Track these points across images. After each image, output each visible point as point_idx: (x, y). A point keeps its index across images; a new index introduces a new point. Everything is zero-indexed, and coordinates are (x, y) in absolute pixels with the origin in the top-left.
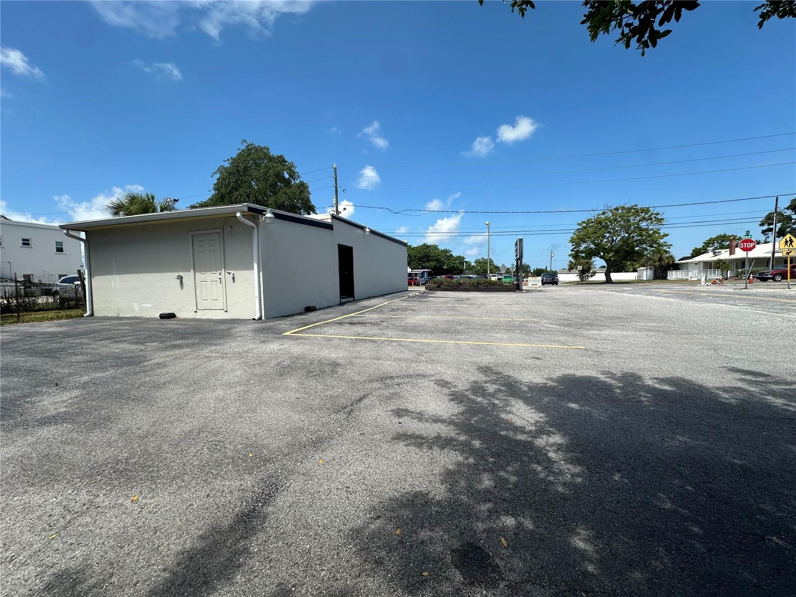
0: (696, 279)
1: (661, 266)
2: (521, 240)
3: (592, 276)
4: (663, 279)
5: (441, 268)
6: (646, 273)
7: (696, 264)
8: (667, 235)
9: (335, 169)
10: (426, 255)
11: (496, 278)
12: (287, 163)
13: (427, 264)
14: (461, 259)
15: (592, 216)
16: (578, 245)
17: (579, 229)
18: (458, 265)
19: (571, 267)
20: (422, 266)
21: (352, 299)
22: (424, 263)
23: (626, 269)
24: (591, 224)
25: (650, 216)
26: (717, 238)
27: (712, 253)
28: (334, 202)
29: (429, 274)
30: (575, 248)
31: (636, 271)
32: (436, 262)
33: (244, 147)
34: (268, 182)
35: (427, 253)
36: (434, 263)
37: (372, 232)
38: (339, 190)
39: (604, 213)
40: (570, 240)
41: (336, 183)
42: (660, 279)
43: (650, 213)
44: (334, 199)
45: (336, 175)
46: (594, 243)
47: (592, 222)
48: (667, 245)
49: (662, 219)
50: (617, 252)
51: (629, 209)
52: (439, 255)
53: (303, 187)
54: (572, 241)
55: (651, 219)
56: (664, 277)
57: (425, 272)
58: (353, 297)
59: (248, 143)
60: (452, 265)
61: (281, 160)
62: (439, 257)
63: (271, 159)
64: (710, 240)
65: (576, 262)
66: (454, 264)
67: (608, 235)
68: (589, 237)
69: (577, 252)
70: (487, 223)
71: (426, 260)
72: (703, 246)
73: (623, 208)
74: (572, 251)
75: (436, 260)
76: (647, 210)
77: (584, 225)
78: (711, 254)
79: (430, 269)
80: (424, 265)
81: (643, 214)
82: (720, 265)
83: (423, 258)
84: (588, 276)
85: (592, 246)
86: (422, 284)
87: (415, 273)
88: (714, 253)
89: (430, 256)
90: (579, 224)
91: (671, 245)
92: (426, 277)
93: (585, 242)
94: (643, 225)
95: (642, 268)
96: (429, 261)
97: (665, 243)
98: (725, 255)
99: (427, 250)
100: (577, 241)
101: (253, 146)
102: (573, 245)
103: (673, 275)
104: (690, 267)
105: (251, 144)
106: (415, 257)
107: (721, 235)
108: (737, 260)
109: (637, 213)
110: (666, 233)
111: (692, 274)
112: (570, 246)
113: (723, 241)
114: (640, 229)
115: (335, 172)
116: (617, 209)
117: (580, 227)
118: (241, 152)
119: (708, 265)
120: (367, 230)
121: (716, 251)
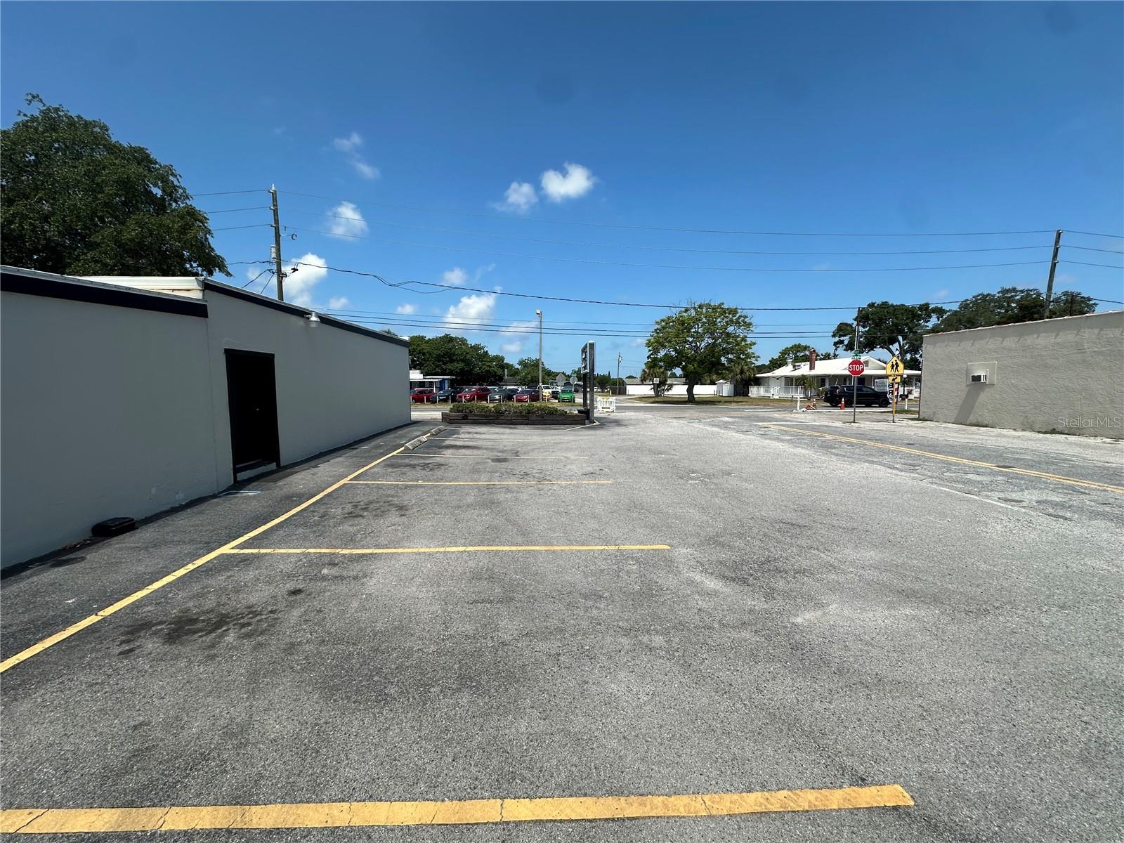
0: (777, 397)
1: (742, 380)
2: (592, 346)
3: (668, 390)
4: (743, 396)
5: (470, 372)
6: (726, 389)
7: (778, 379)
8: (754, 344)
9: (274, 194)
10: (447, 353)
11: (550, 391)
12: (157, 166)
13: (450, 366)
14: (499, 359)
15: (673, 313)
16: (656, 351)
17: (658, 329)
18: (495, 369)
19: (645, 377)
20: (442, 368)
21: (273, 466)
22: (444, 364)
23: (703, 380)
24: (671, 324)
25: (739, 318)
26: (792, 348)
27: (792, 366)
28: (274, 255)
29: (452, 383)
30: (652, 354)
31: (715, 384)
32: (463, 364)
33: (35, 110)
34: (100, 196)
35: (450, 349)
36: (460, 365)
37: (324, 320)
38: (283, 235)
39: (686, 311)
40: (646, 344)
41: (276, 221)
42: (740, 396)
43: (738, 315)
44: (273, 250)
45: (275, 205)
46: (675, 350)
47: (673, 321)
48: (754, 357)
49: (750, 324)
50: (701, 362)
51: (714, 309)
52: (467, 353)
53: (193, 217)
54: (648, 345)
55: (740, 323)
56: (746, 394)
57: (446, 379)
58: (277, 459)
59: (48, 105)
60: (487, 369)
61: (142, 158)
62: (468, 356)
63: (114, 149)
64: (785, 350)
65: (649, 372)
66: (490, 366)
67: (691, 339)
68: (670, 342)
69: (655, 360)
70: (539, 312)
71: (448, 359)
72: (779, 357)
73: (709, 306)
74: (648, 358)
75: (463, 361)
76: (734, 312)
77: (663, 324)
78: (790, 367)
79: (453, 375)
80: (444, 367)
81: (731, 316)
82: (801, 381)
83: (443, 356)
84: (663, 390)
85: (673, 353)
86: (440, 400)
87: (430, 382)
88: (794, 366)
89: (454, 354)
90: (658, 324)
91: (759, 357)
92: (446, 388)
93: (664, 347)
94: (731, 329)
95: (721, 381)
96: (452, 361)
97: (753, 353)
98: (804, 369)
99: (450, 345)
100: (655, 345)
101: (61, 114)
102: (650, 351)
103: (754, 391)
104: (772, 382)
105: (57, 110)
106: (430, 354)
107: (795, 345)
108: (817, 376)
109: (724, 312)
110: (754, 341)
111: (775, 392)
112: (646, 352)
113: (797, 351)
114: (728, 335)
115: (275, 200)
116: (701, 307)
117: (659, 327)
118: (27, 121)
119: (790, 381)
120: (314, 318)
121: (796, 364)
